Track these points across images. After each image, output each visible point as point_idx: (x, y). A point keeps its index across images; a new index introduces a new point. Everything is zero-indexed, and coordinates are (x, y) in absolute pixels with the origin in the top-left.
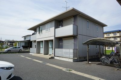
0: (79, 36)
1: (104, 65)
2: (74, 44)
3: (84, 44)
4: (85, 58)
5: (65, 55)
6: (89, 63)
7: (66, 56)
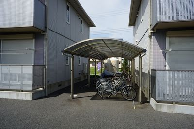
0: (49, 34)
1: (105, 99)
2: (35, 51)
3: (65, 52)
4: (60, 86)
5: (7, 82)
6: (73, 98)
7: (12, 85)
